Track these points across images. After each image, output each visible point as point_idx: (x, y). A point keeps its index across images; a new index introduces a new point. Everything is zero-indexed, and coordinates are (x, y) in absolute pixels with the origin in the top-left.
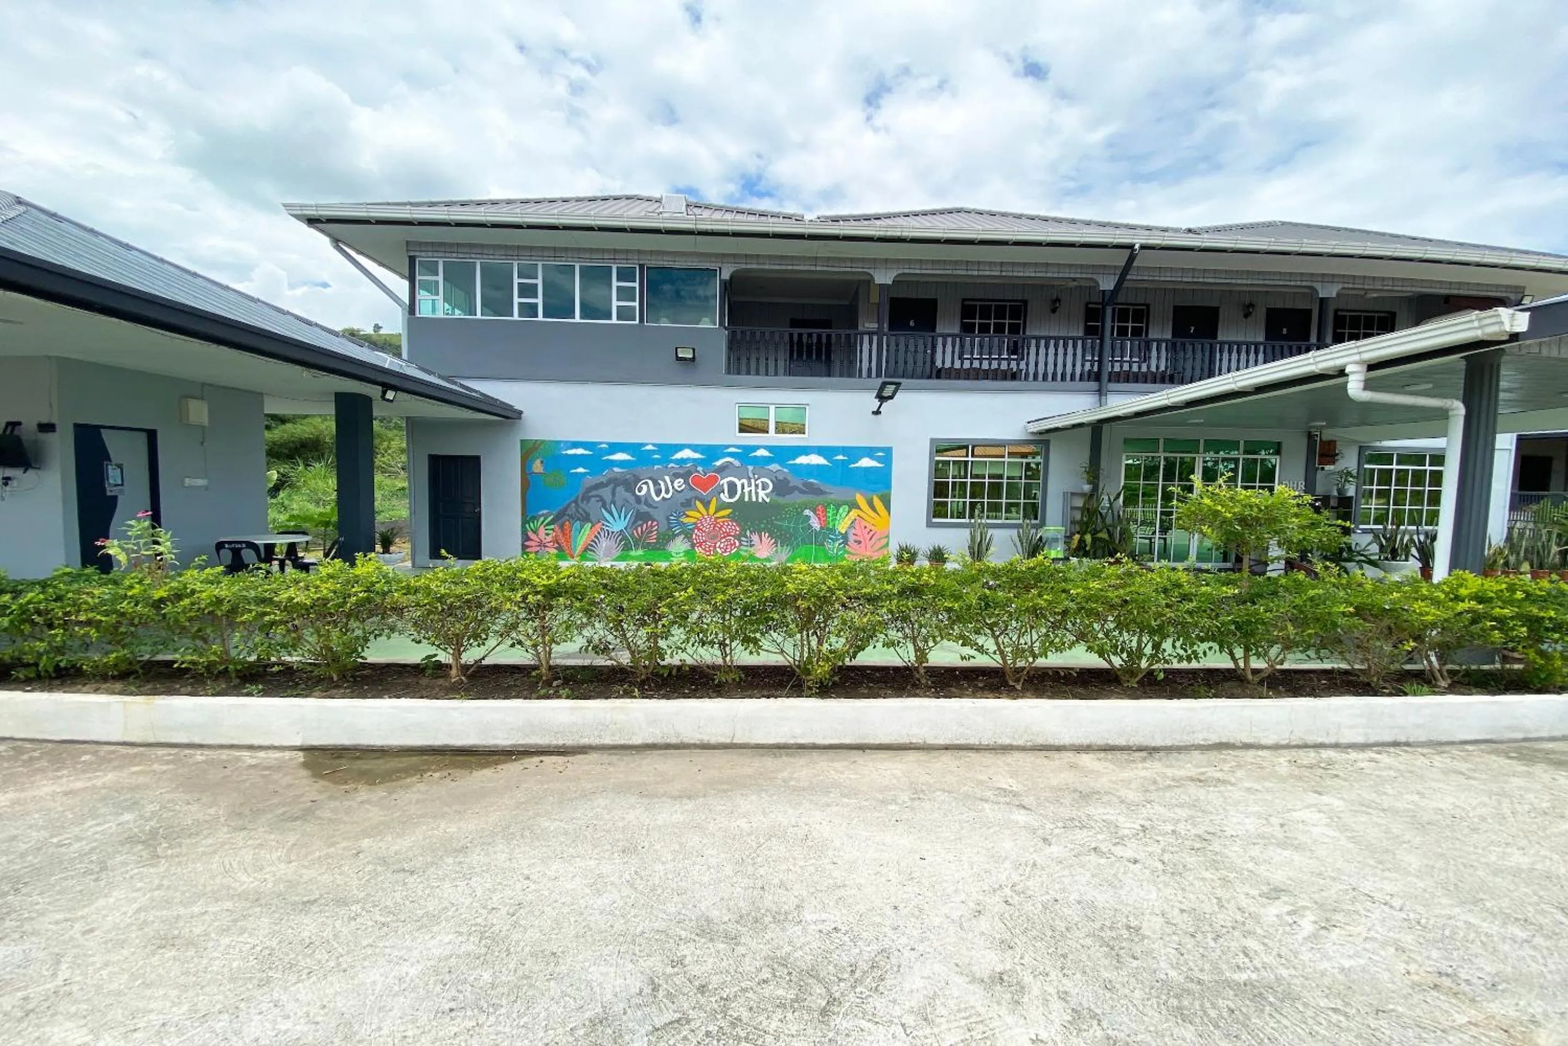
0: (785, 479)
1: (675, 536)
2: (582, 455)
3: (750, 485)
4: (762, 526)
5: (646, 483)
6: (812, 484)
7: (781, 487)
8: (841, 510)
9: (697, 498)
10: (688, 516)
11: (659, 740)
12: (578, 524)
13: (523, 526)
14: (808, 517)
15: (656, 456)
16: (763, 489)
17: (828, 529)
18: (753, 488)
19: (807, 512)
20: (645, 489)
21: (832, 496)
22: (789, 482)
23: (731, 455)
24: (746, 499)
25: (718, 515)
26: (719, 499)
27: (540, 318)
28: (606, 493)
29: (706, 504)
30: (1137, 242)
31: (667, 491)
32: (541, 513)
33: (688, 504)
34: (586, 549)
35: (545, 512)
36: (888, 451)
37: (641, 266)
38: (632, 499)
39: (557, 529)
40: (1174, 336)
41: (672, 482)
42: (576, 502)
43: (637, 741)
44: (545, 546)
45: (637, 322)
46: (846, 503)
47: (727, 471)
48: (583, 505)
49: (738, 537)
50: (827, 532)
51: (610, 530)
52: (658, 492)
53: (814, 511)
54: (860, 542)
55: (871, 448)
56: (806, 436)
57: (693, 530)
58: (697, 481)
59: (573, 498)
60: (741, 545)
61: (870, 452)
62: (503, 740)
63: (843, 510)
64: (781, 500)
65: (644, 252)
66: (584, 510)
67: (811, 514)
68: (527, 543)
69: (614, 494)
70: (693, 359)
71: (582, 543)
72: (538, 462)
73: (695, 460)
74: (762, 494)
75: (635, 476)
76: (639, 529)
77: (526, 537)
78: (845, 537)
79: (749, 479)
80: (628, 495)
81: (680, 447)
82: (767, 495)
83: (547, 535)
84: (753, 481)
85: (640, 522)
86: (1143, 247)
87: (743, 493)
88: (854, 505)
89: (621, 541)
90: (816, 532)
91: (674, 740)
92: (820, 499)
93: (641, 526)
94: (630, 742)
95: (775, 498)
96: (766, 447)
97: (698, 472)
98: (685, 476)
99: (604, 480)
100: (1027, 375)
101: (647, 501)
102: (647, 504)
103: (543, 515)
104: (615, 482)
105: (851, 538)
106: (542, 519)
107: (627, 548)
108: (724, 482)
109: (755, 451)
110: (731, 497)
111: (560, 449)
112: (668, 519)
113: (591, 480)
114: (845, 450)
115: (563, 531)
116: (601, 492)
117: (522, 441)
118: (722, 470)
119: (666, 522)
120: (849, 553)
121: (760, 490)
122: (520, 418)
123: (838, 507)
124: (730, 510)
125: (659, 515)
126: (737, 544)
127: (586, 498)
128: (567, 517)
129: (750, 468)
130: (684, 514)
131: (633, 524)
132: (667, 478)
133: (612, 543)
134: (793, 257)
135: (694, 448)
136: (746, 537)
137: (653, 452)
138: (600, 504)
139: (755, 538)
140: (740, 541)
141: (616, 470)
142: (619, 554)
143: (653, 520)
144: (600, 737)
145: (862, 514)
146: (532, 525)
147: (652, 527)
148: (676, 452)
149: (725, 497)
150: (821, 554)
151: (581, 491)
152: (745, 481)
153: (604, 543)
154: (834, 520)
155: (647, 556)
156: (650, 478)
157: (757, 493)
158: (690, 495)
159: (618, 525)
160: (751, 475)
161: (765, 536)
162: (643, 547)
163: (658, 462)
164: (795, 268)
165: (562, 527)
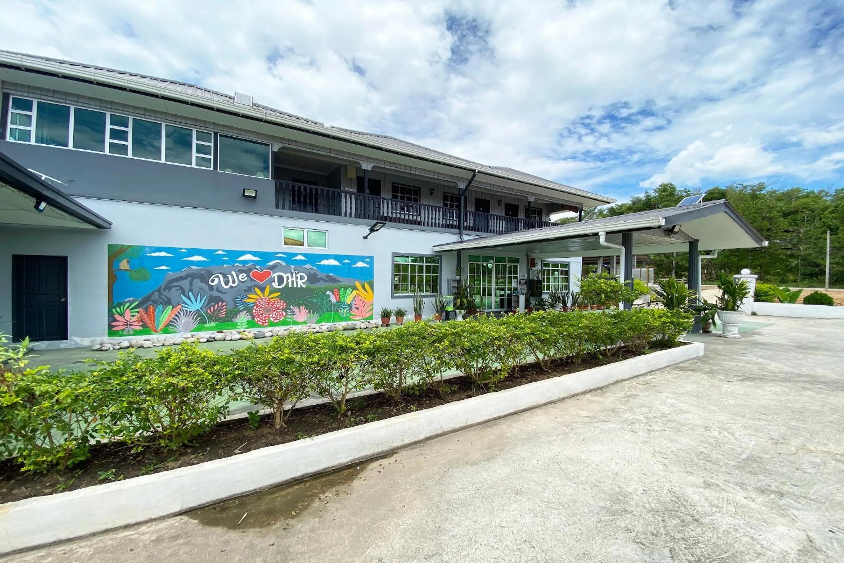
0: (315, 273)
1: (240, 312)
2: (165, 256)
3: (292, 278)
4: (301, 302)
5: (218, 277)
6: (331, 276)
7: (312, 278)
8: (348, 291)
9: (256, 286)
10: (249, 298)
11: (432, 434)
12: (160, 307)
13: (110, 310)
14: (329, 296)
15: (225, 258)
16: (301, 279)
17: (340, 302)
18: (294, 279)
19: (328, 293)
20: (217, 281)
21: (342, 283)
22: (317, 275)
23: (280, 258)
24: (290, 286)
25: (270, 297)
26: (271, 286)
27: (130, 155)
28: (185, 284)
29: (263, 290)
30: (477, 169)
31: (234, 282)
32: (126, 300)
33: (249, 290)
34: (168, 325)
35: (131, 299)
36: (371, 258)
37: (216, 134)
38: (206, 288)
39: (142, 311)
40: (476, 210)
41: (238, 276)
42: (159, 290)
43: (422, 437)
44: (130, 325)
45: (212, 169)
46: (350, 287)
47: (277, 269)
48: (166, 293)
49: (285, 310)
50: (340, 304)
51: (189, 310)
52: (227, 283)
53: (332, 292)
54: (358, 308)
55: (363, 257)
56: (326, 248)
57: (253, 307)
58: (256, 275)
59: (157, 288)
60: (287, 314)
61: (362, 258)
62: (344, 459)
63: (349, 291)
64: (313, 286)
65: (219, 125)
66: (166, 297)
67: (331, 294)
68: (113, 324)
69: (191, 284)
70: (255, 197)
71: (164, 321)
72: (125, 261)
73: (254, 261)
74: (300, 282)
75: (208, 271)
76: (212, 308)
77: (112, 319)
78: (350, 306)
79: (292, 274)
80: (204, 285)
81: (244, 253)
82: (304, 283)
83: (133, 316)
84: (294, 275)
85: (213, 304)
86: (479, 172)
87: (288, 283)
88: (354, 288)
89: (197, 317)
90: (334, 304)
91: (440, 432)
92: (335, 285)
93: (214, 306)
94: (418, 439)
95: (309, 285)
96: (302, 254)
97: (257, 269)
98: (248, 272)
99: (184, 275)
100: (424, 223)
101: (218, 289)
102: (218, 290)
103: (129, 301)
104: (193, 276)
105: (354, 306)
106: (128, 304)
107: (203, 321)
108: (275, 275)
109: (296, 256)
110: (279, 285)
111: (145, 252)
112: (234, 300)
113: (172, 275)
114: (349, 257)
115: (147, 313)
116: (182, 283)
117: (110, 246)
118: (273, 268)
119: (233, 303)
120: (352, 315)
121: (299, 280)
122: (110, 228)
123: (346, 289)
124: (279, 293)
125: (227, 298)
126: (284, 314)
127: (168, 287)
128: (150, 302)
129: (293, 267)
130: (247, 297)
131: (208, 305)
132: (234, 273)
133: (190, 319)
134: (317, 146)
135: (254, 254)
136: (290, 309)
137: (224, 256)
138: (180, 291)
139: (296, 310)
140: (286, 312)
141: (193, 267)
142: (195, 326)
143: (223, 302)
144: (402, 440)
145: (359, 293)
146: (118, 309)
147: (222, 306)
148: (241, 256)
149: (275, 285)
150: (337, 317)
151: (163, 284)
152: (289, 275)
153: (183, 320)
154: (344, 297)
155: (219, 327)
156: (220, 273)
157: (297, 283)
158: (249, 284)
159: (195, 306)
160: (293, 271)
161: (302, 308)
162: (215, 321)
163: (226, 262)
164: (319, 152)
165: (146, 310)
